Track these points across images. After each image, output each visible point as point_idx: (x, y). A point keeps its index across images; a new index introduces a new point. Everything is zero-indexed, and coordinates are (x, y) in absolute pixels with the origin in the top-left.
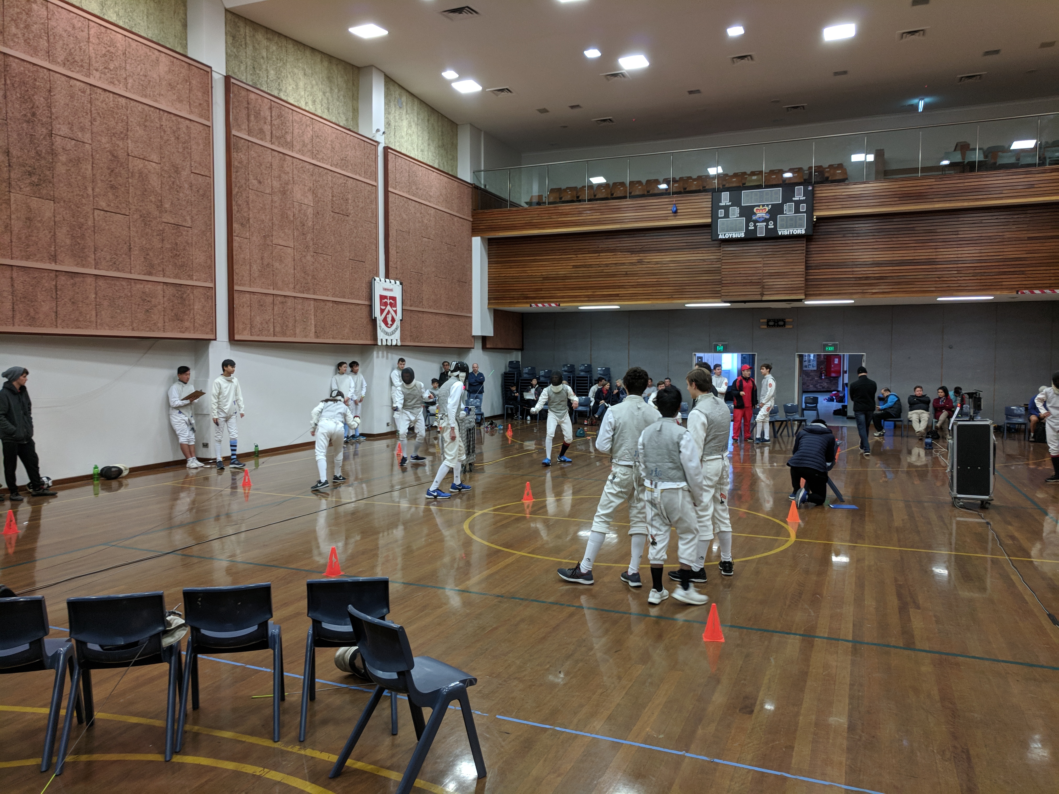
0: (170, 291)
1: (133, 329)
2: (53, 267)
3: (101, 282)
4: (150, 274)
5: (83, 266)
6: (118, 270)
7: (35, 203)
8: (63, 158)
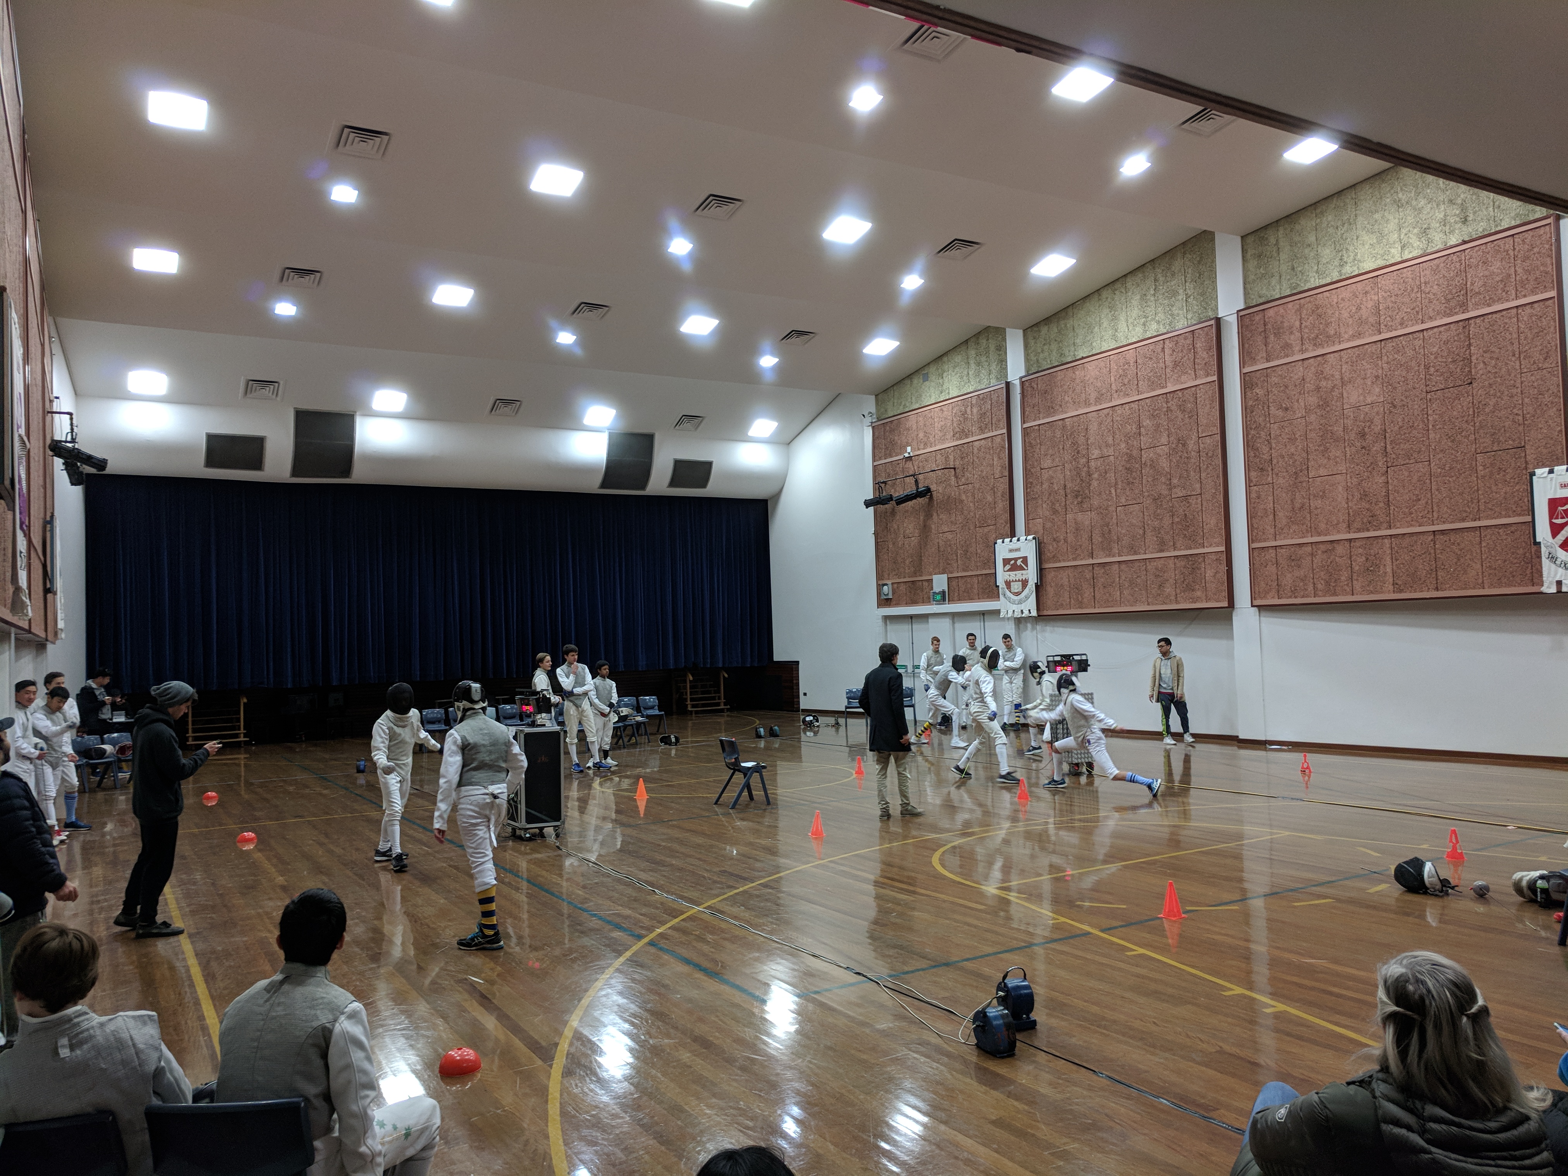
0: (1180, 563)
1: (1148, 604)
2: (1091, 561)
3: (1123, 566)
4: (1162, 551)
5: (1109, 556)
6: (1135, 553)
7: (1080, 516)
8: (1096, 476)
